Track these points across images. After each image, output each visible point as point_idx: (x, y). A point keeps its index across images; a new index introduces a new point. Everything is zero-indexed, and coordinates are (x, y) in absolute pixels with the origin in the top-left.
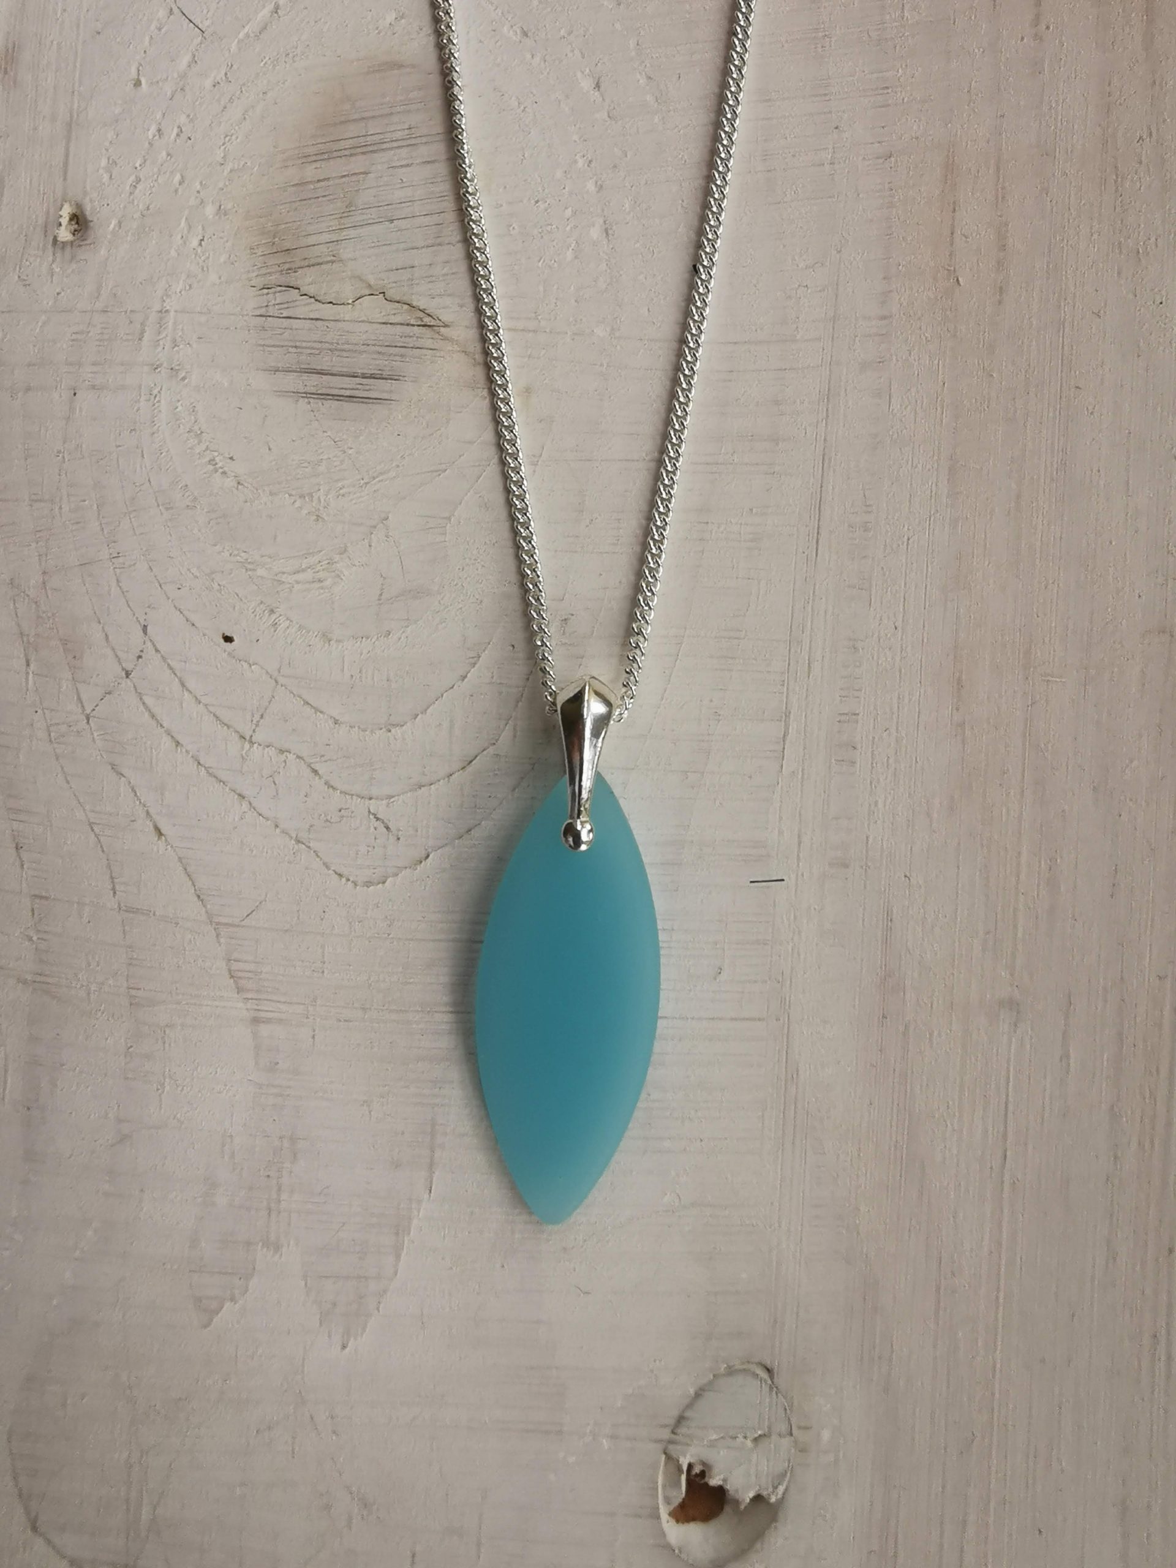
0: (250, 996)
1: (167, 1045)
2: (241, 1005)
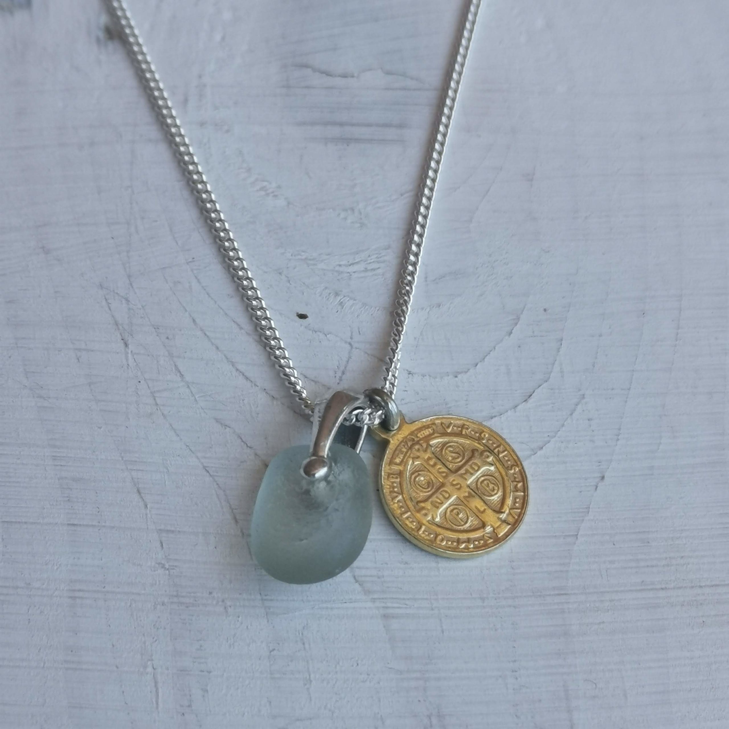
0: (376, 596)
1: (307, 646)
2: (369, 604)
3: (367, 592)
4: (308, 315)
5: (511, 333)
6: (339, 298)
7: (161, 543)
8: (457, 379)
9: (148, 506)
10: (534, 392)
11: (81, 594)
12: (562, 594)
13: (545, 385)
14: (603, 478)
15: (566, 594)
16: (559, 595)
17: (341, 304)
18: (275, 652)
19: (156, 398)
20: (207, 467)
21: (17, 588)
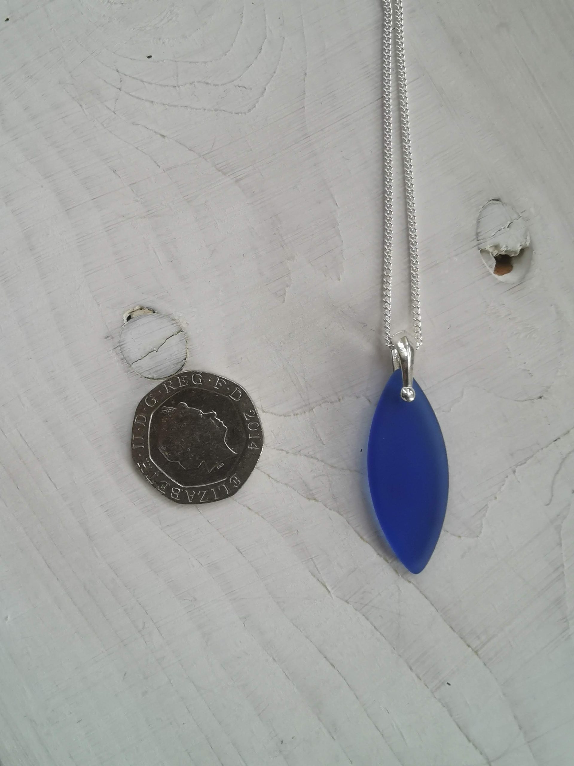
0: (230, 174)
1: (210, 209)
2: (228, 179)
3: (225, 174)
4: (152, 55)
5: (242, 23)
6: (161, 40)
7: (133, 190)
8: (226, 56)
9: (121, 176)
10: (262, 47)
11: (110, 228)
12: (307, 137)
13: (266, 40)
14: (306, 74)
15: (309, 136)
16: (305, 138)
17: (163, 43)
18: (198, 218)
19: (104, 125)
20: (137, 147)
21: (84, 236)
